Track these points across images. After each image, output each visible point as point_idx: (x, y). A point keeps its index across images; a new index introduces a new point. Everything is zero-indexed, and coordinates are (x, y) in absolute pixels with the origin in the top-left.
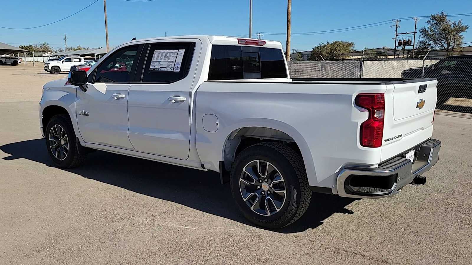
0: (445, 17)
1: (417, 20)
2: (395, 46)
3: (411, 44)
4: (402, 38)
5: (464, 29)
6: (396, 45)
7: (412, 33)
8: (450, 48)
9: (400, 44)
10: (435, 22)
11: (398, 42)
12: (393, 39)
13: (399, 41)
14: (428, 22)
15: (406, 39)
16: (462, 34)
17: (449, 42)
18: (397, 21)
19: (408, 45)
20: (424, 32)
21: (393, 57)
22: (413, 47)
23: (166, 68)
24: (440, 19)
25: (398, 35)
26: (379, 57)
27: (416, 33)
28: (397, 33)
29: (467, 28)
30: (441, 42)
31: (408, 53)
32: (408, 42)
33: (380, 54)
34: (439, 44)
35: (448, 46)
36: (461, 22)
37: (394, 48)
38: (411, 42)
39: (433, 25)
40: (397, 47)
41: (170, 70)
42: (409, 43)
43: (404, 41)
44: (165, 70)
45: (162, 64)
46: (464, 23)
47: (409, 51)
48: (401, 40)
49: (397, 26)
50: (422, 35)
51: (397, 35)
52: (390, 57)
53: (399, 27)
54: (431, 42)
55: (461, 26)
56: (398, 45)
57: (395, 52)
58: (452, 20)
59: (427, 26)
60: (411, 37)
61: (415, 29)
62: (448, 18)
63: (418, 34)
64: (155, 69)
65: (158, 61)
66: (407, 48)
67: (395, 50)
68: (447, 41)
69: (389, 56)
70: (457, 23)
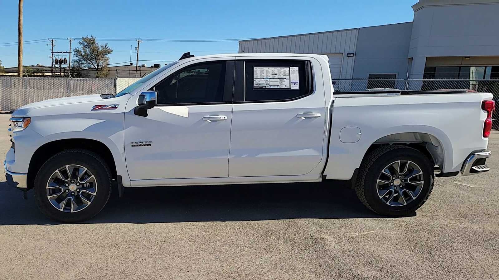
0: (94, 40)
1: (71, 41)
2: (51, 63)
3: (67, 62)
4: (59, 57)
5: (109, 52)
6: (53, 63)
7: (68, 52)
8: (99, 67)
9: (56, 62)
10: (86, 44)
11: (55, 61)
12: (50, 57)
13: (56, 59)
14: (80, 43)
15: (62, 58)
16: (108, 55)
17: (98, 63)
18: (52, 40)
19: (64, 64)
20: (77, 52)
21: (50, 74)
22: (69, 65)
23: (279, 85)
24: (89, 42)
25: (55, 53)
26: (36, 74)
27: (71, 53)
28: (53, 52)
29: (112, 51)
30: (92, 62)
31: (64, 71)
32: (64, 60)
33: (37, 71)
34: (90, 64)
35: (97, 66)
36: (107, 45)
37: (51, 66)
38: (67, 60)
39: (85, 46)
40: (53, 65)
41: (286, 87)
42: (65, 62)
43: (60, 59)
44: (279, 88)
45: (271, 82)
46: (110, 47)
47: (66, 69)
48: (58, 58)
49: (52, 45)
50: (76, 54)
51: (53, 53)
52: (47, 74)
53: (54, 46)
54: (83, 62)
55: (107, 49)
56: (55, 63)
57: (52, 69)
58: (99, 44)
59: (80, 48)
60: (66, 56)
61: (70, 49)
62: (96, 42)
63: (73, 53)
64: (263, 87)
65: (264, 79)
66: (63, 66)
67: (52, 67)
68: (97, 61)
69: (45, 73)
70: (104, 46)
